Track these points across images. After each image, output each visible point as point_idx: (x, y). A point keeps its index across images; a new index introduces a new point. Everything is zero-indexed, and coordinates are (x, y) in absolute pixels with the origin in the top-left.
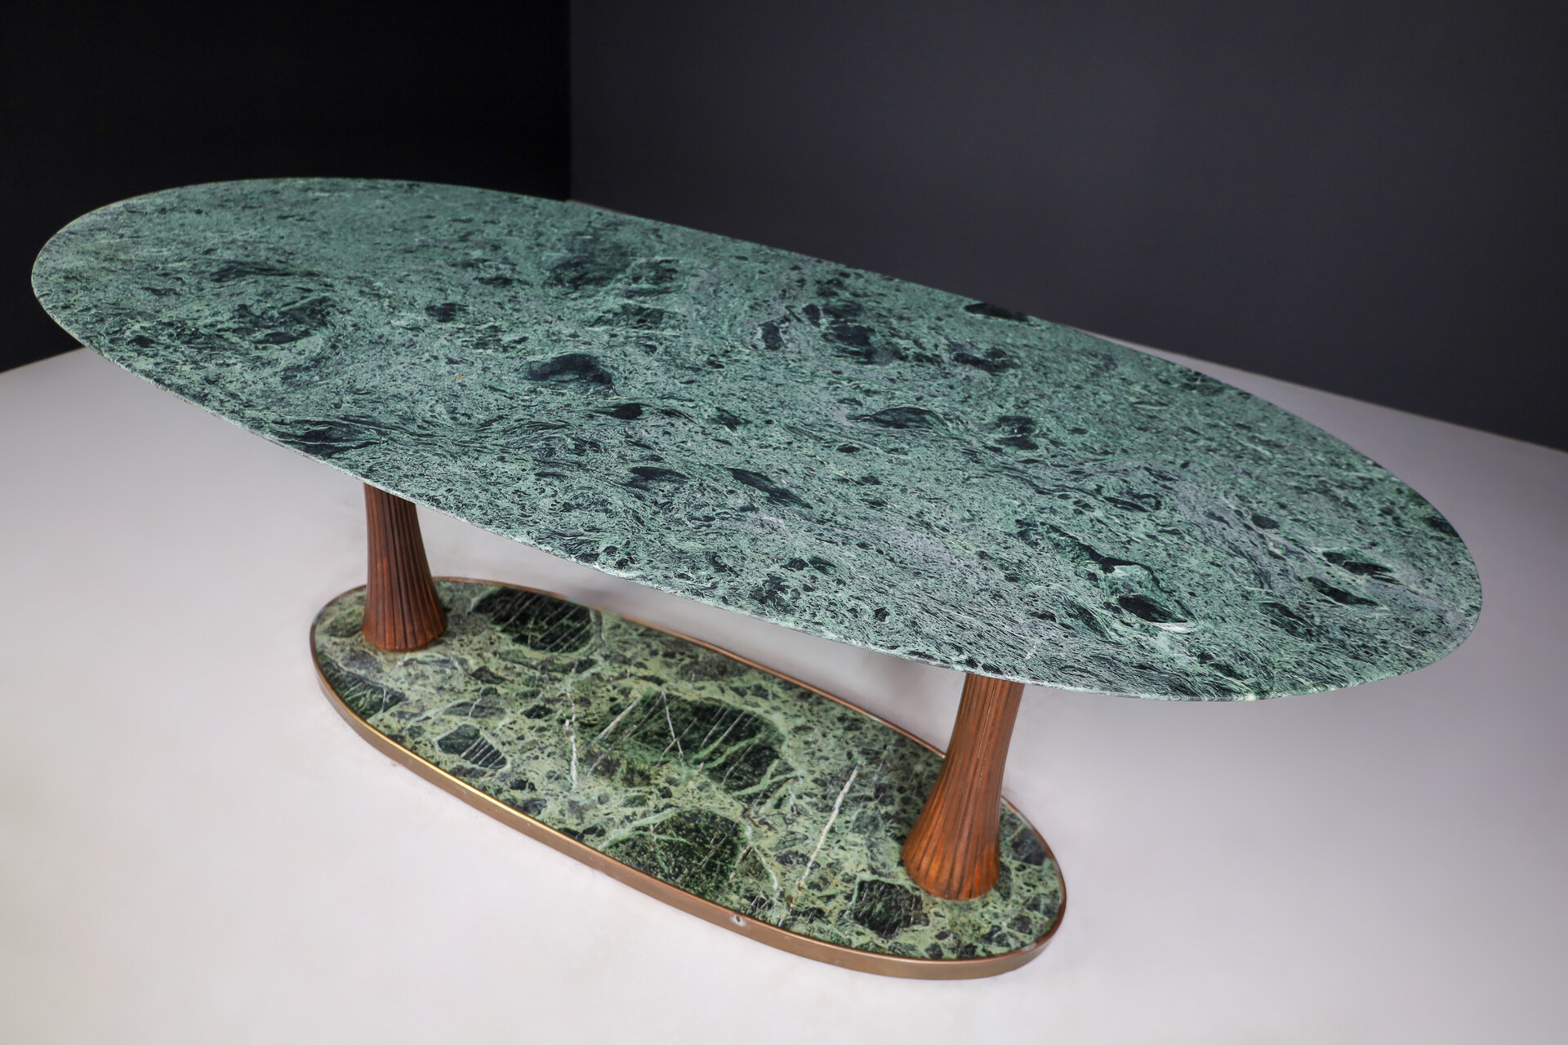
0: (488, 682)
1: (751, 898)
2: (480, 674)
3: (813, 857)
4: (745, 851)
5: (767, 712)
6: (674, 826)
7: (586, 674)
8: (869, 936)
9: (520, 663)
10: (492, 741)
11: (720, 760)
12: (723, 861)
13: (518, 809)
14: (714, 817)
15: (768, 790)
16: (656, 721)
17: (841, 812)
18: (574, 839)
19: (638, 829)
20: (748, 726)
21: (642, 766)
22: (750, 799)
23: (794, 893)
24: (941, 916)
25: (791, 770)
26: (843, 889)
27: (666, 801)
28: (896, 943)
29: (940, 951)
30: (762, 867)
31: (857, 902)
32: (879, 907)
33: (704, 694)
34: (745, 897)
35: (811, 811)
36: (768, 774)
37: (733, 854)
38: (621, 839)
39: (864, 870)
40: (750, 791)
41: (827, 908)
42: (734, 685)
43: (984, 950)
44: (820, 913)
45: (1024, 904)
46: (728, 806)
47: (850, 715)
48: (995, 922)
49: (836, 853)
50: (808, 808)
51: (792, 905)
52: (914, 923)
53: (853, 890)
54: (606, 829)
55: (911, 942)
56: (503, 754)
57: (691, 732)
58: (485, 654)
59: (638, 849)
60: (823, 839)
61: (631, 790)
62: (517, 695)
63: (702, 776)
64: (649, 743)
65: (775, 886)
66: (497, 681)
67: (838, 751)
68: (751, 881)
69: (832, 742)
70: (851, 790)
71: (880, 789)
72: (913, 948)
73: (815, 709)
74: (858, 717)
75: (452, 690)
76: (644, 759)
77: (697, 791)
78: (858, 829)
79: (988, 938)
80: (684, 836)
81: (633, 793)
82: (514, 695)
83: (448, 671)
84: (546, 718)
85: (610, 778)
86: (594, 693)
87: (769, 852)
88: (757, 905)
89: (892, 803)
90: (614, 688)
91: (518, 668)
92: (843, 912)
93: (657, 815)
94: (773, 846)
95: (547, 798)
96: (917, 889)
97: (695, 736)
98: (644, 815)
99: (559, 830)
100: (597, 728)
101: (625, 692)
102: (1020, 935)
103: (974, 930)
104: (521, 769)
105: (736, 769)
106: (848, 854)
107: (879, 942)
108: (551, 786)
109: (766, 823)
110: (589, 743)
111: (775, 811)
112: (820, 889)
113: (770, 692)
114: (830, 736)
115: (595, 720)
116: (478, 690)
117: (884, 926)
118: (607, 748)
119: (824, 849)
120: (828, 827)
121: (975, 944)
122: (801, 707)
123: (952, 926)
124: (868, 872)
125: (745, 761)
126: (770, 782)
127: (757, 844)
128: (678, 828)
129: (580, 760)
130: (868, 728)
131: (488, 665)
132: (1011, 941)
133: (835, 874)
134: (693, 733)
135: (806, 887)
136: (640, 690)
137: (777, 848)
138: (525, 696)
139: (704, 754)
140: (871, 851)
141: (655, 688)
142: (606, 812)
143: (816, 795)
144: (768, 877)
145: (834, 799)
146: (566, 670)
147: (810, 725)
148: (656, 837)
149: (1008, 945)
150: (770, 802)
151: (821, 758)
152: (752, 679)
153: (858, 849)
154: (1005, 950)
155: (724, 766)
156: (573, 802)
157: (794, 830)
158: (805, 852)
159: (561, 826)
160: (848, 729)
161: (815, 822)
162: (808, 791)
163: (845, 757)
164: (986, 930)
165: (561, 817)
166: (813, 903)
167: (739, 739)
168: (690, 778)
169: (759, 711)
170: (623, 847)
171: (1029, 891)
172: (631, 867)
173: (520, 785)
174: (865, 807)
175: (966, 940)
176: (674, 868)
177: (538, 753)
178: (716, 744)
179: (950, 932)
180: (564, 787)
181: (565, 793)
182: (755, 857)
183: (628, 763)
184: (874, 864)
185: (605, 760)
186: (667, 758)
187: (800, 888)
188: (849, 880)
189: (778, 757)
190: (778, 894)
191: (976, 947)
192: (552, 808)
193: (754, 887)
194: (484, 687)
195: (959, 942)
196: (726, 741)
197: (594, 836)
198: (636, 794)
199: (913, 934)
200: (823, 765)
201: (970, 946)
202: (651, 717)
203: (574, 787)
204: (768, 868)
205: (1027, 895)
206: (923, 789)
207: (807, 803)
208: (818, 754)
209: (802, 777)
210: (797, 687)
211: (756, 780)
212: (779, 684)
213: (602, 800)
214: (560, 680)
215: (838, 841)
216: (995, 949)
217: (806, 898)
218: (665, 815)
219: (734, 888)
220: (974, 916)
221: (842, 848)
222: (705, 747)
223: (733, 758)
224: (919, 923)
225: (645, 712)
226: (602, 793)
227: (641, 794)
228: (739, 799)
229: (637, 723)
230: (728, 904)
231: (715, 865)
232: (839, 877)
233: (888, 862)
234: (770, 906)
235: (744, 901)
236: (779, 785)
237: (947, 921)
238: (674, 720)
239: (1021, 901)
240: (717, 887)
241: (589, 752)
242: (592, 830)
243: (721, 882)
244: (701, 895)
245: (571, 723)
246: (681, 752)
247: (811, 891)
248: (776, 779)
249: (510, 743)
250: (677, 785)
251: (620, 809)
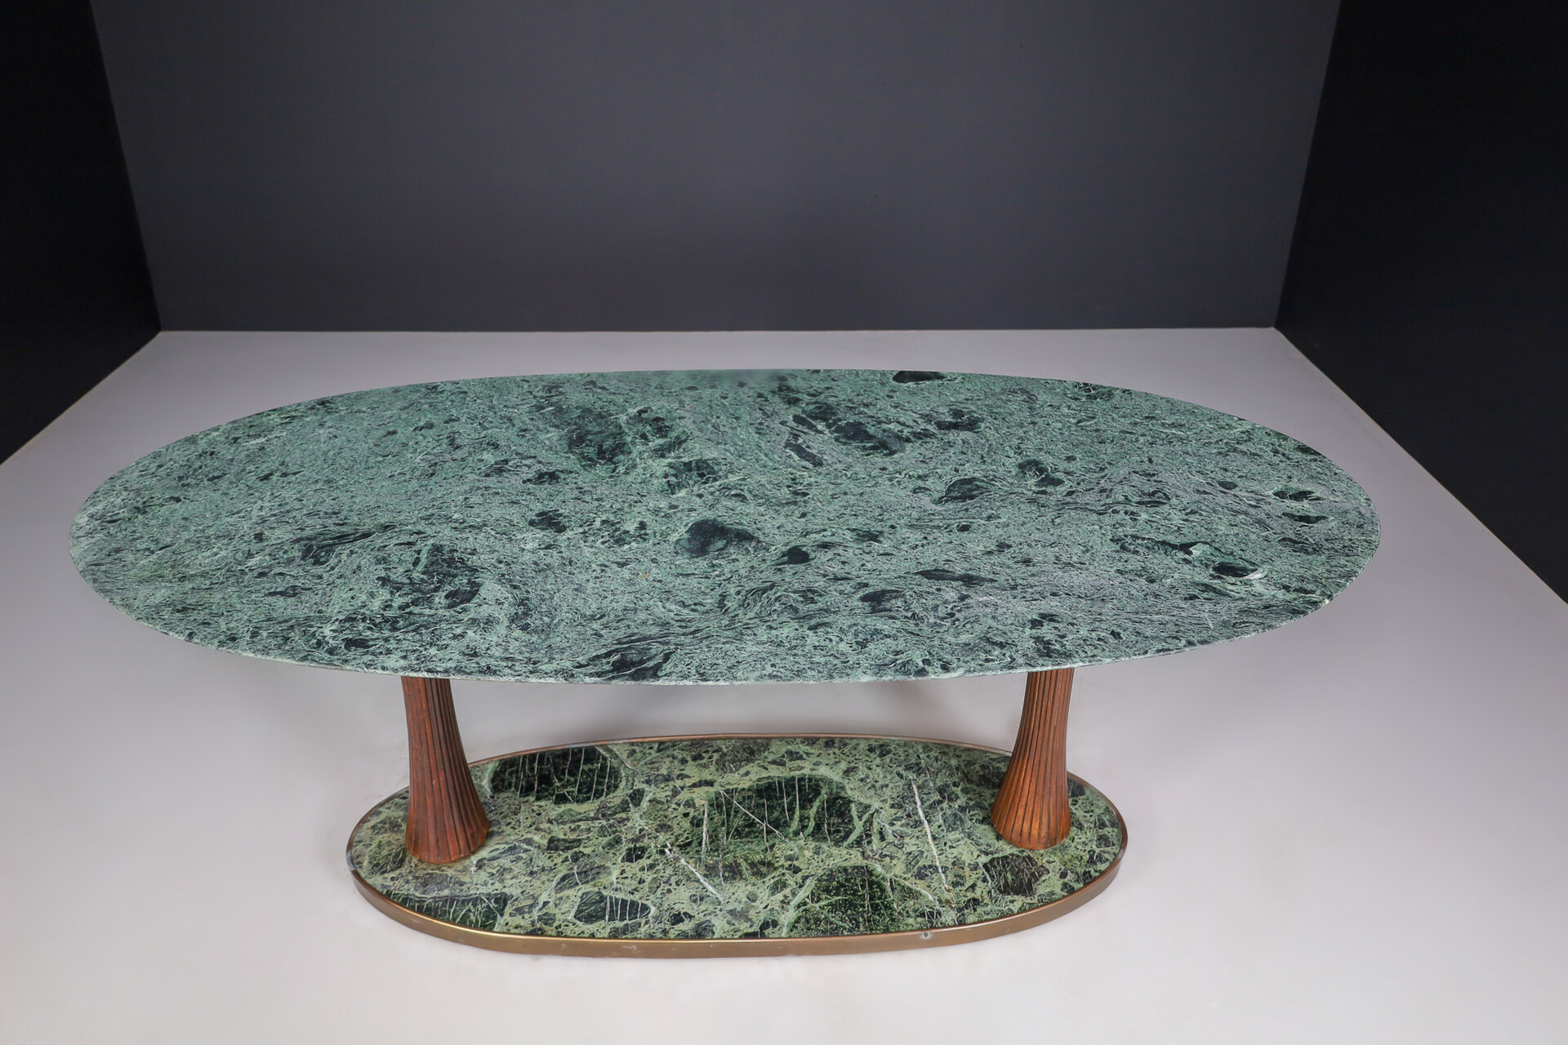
0: (568, 848)
1: (922, 915)
2: (553, 845)
3: (938, 864)
4: (889, 884)
5: (812, 770)
6: (823, 891)
7: (645, 804)
8: (1020, 901)
9: (580, 820)
10: (620, 896)
11: (812, 824)
12: (879, 899)
13: (693, 938)
14: (845, 870)
15: (865, 831)
16: (735, 816)
17: (929, 822)
18: (758, 938)
19: (799, 906)
20: (809, 789)
21: (757, 858)
22: (859, 842)
23: (947, 896)
24: (1053, 862)
25: (868, 807)
26: (977, 876)
27: (800, 875)
28: (1040, 895)
29: (1070, 886)
30: (911, 889)
31: (993, 881)
32: (1009, 875)
33: (754, 777)
34: (918, 916)
35: (909, 831)
36: (856, 818)
37: (883, 890)
38: (793, 921)
39: (978, 856)
40: (853, 837)
41: (977, 894)
42: (770, 760)
43: (1096, 871)
44: (976, 902)
45: (1095, 827)
46: (848, 856)
47: (875, 744)
48: (1088, 848)
49: (952, 854)
50: (904, 829)
51: (953, 906)
52: (1040, 876)
53: (983, 874)
54: (776, 919)
55: (1048, 890)
56: (640, 902)
57: (771, 813)
58: (542, 826)
59: (812, 921)
60: (933, 846)
61: (766, 879)
62: (603, 848)
63: (809, 842)
64: (746, 836)
65: (931, 898)
66: (575, 844)
67: (889, 777)
68: (912, 903)
69: (879, 770)
70: (923, 802)
71: (941, 790)
72: (1052, 893)
73: (846, 750)
74: (881, 743)
75: (543, 869)
76: (755, 850)
77: (816, 856)
78: (951, 828)
79: (1091, 861)
80: (837, 894)
81: (769, 881)
82: (601, 849)
83: (524, 855)
84: (646, 855)
85: (741, 878)
86: (666, 817)
87: (906, 876)
88: (930, 918)
89: (958, 798)
90: (679, 805)
91: (583, 825)
92: (990, 892)
93: (804, 889)
94: (905, 870)
95: (708, 918)
96: (1024, 851)
97: (776, 814)
98: (794, 894)
99: (741, 937)
100: (695, 844)
101: (690, 804)
102: (1109, 849)
103: (1079, 861)
104: (665, 907)
105: (829, 825)
106: (959, 849)
107: (1028, 900)
108: (703, 907)
109: (886, 856)
110: (700, 859)
111: (884, 844)
112: (962, 885)
113: (801, 753)
114: (874, 767)
115: (687, 838)
116: (566, 860)
117: (1025, 888)
118: (718, 856)
119: (940, 854)
120: (929, 836)
121: (1087, 870)
122: (835, 753)
123: (1064, 865)
124: (983, 855)
125: (830, 816)
126: (861, 823)
127: (892, 874)
128: (827, 890)
129: (705, 876)
130: (895, 748)
131: (553, 834)
132: (1106, 856)
133: (963, 869)
134: (773, 812)
135: (951, 888)
136: (701, 797)
137: (908, 870)
138: (610, 845)
139: (795, 825)
140: (973, 839)
141: (712, 790)
142: (764, 905)
143: (903, 817)
144: (921, 895)
145: (917, 814)
146: (624, 808)
147: (852, 765)
148: (817, 905)
149: (1107, 860)
150: (875, 838)
151: (882, 787)
152: (778, 749)
153: (962, 842)
154: (1108, 864)
155: (818, 827)
156: (731, 911)
157: (909, 850)
158: (930, 863)
159: (739, 934)
160: (882, 755)
161: (918, 837)
162: (894, 816)
163: (897, 778)
164: (1086, 857)
165: (733, 927)
166: (966, 896)
167: (811, 801)
168: (801, 849)
169: (807, 772)
170: (800, 926)
171: (1091, 816)
172: (818, 937)
173: (677, 919)
174: (942, 809)
175: (1081, 870)
176: (850, 921)
177: (667, 887)
178: (797, 813)
179: (1066, 869)
180: (713, 903)
181: (719, 907)
182: (899, 885)
183: (746, 860)
184: (982, 848)
185: (725, 866)
186: (771, 842)
187: (948, 891)
188: (975, 867)
189: (852, 802)
190: (937, 903)
191: (1089, 872)
192: (720, 924)
193: (917, 906)
194: (569, 854)
195: (1077, 873)
196: (802, 807)
197: (771, 928)
198: (772, 881)
199: (1045, 884)
200: (888, 792)
201: (1085, 873)
202: (728, 815)
203: (721, 899)
204: (914, 887)
205: (1092, 819)
206: (970, 777)
207: (901, 826)
208: (877, 785)
209: (881, 808)
210: (818, 739)
211: (851, 827)
212: (802, 742)
213: (752, 898)
214: (628, 819)
215: (945, 844)
216: (1102, 867)
217: (958, 895)
218: (809, 885)
219: (905, 914)
220: (1072, 851)
221: (951, 847)
222: (791, 819)
223: (820, 818)
224: (1043, 874)
225: (720, 813)
226: (747, 893)
227: (776, 879)
228: (851, 846)
229: (723, 825)
230: (910, 928)
231: (878, 905)
232: (967, 869)
233: (990, 842)
234: (939, 913)
235: (919, 919)
236: (870, 822)
237: (1059, 864)
238: (749, 809)
239: (1092, 826)
240: (893, 920)
241: (706, 866)
242: (765, 925)
243: (892, 915)
244: (886, 931)
245: (670, 850)
246: (777, 832)
247: (958, 889)
248: (865, 818)
249: (636, 890)
250: (797, 859)
251: (772, 898)
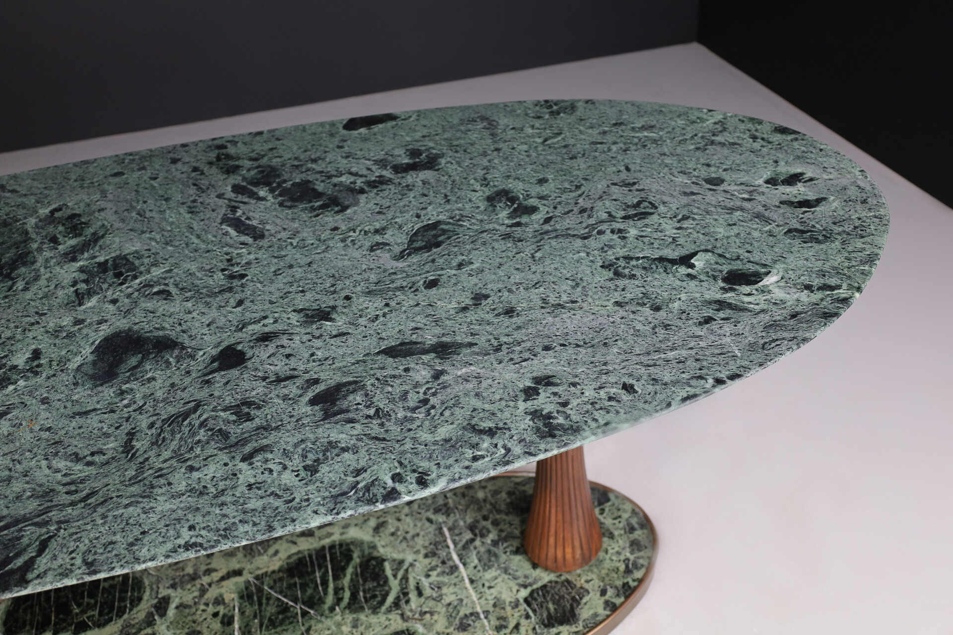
3: (478, 609)
5: (341, 534)
7: (171, 612)
8: (566, 630)
11: (347, 594)
15: (402, 589)
16: (267, 604)
17: (464, 564)
20: (340, 556)
22: (396, 605)
24: (591, 580)
25: (401, 562)
26: (519, 614)
28: (584, 621)
29: (612, 603)
31: (535, 615)
32: (551, 605)
35: (446, 579)
36: (391, 578)
39: (518, 591)
40: (390, 600)
43: (634, 580)
45: (625, 533)
46: (387, 622)
48: (622, 558)
49: (491, 594)
50: (441, 579)
52: (581, 599)
53: (525, 610)
55: (591, 612)
57: (303, 592)
60: (472, 592)
64: (281, 624)
67: (419, 525)
70: (455, 543)
71: (472, 528)
72: (596, 615)
77: (354, 629)
78: (487, 566)
79: (628, 571)
86: (194, 621)
87: (448, 631)
89: (489, 532)
90: (207, 605)
92: (534, 629)
94: (446, 624)
96: (561, 575)
97: (309, 592)
101: (218, 600)
102: (642, 553)
103: (617, 573)
105: (364, 591)
106: (498, 589)
107: (574, 629)
109: (425, 612)
111: (422, 599)
112: (506, 627)
114: (403, 517)
119: (479, 598)
120: (467, 581)
121: (625, 581)
123: (602, 581)
124: (522, 590)
125: (365, 581)
126: (397, 582)
132: (641, 561)
133: (504, 608)
134: (306, 591)
135: (495, 633)
136: (230, 590)
137: (450, 623)
139: (330, 599)
140: (510, 574)
141: (240, 580)
143: (438, 566)
145: (450, 559)
146: (150, 621)
147: (381, 520)
149: (642, 566)
150: (413, 596)
151: (413, 537)
153: (499, 580)
155: (354, 597)
157: (448, 601)
158: (471, 611)
161: (455, 585)
162: (428, 567)
163: (427, 524)
164: (622, 567)
167: (343, 569)
168: (339, 625)
169: (336, 538)
171: (620, 522)
174: (475, 548)
175: (619, 583)
178: (331, 585)
179: (605, 585)
184: (519, 581)
186: (307, 624)
188: (516, 605)
189: (386, 562)
191: (628, 583)
195: (616, 587)
196: (336, 578)
199: (587, 606)
200: (419, 541)
201: (624, 584)
202: (260, 604)
205: (621, 525)
206: (498, 507)
207: (437, 576)
208: (409, 536)
209: (415, 561)
211: (387, 588)
215: (483, 585)
216: (638, 574)
220: (607, 564)
221: (490, 587)
222: (326, 593)
223: (354, 586)
224: (584, 596)
225: (252, 604)
228: (389, 611)
229: (255, 616)
232: (508, 609)
233: (527, 573)
236: (405, 579)
237: (597, 581)
238: (280, 593)
239: (622, 532)
246: (312, 612)
248: (399, 576)
